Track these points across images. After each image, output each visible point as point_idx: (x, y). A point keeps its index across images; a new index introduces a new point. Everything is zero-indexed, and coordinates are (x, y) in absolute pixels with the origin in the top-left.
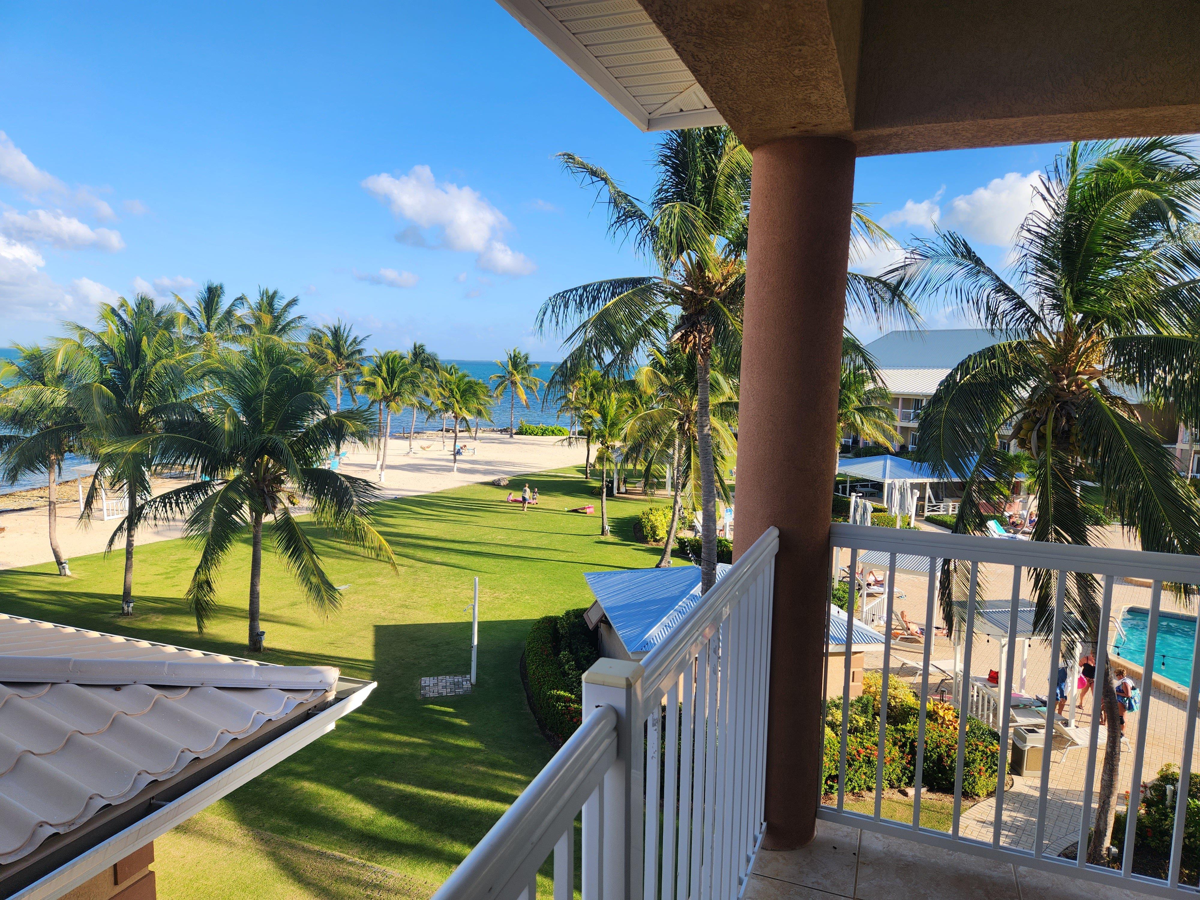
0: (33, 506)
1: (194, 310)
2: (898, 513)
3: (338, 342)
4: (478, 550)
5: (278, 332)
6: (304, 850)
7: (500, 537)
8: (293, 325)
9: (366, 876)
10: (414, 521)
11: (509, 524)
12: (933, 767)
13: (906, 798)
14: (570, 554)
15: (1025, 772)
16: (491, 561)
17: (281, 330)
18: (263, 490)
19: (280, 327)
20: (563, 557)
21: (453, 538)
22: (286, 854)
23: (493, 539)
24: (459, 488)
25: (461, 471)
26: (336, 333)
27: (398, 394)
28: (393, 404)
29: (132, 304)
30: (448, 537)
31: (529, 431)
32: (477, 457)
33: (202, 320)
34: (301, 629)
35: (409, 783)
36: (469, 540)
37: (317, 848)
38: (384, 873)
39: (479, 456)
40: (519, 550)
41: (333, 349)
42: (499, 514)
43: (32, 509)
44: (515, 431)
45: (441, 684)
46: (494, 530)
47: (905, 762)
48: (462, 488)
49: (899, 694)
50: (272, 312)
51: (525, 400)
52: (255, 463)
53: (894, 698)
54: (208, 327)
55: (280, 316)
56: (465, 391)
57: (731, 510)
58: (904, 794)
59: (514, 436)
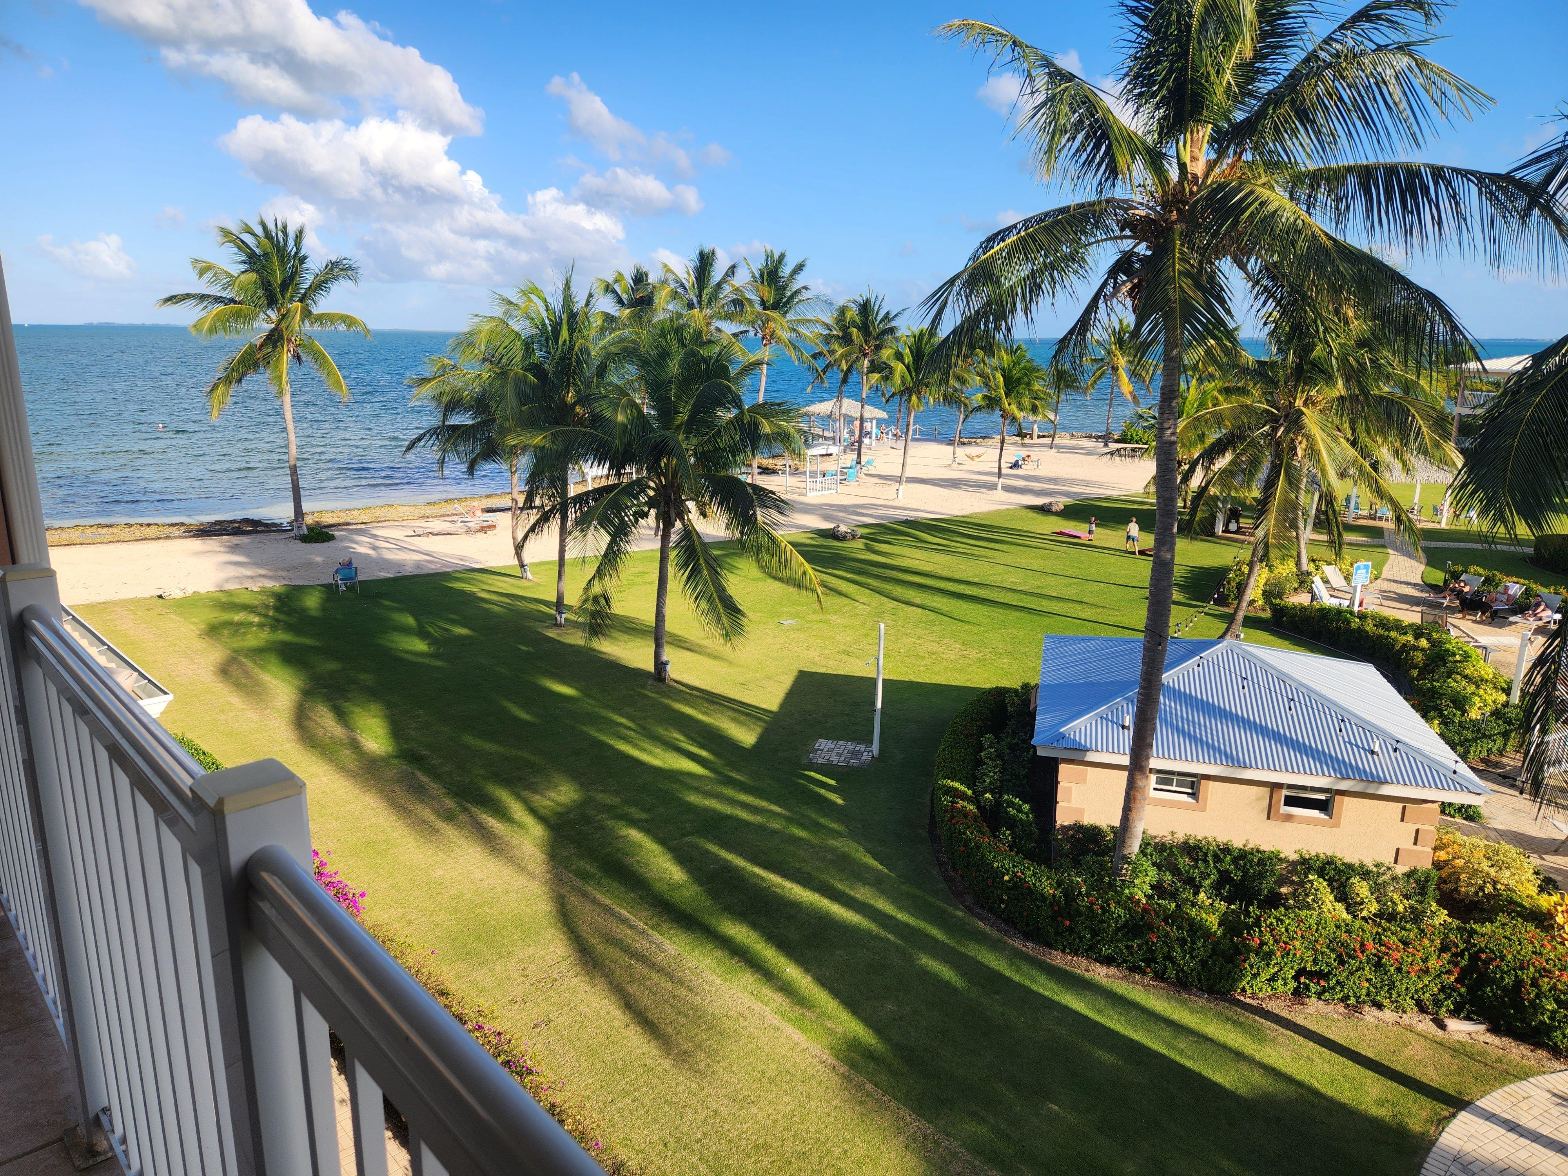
1: (684, 281)
3: (867, 318)
4: (974, 594)
5: (782, 307)
6: (594, 901)
7: (1014, 579)
9: (640, 945)
10: (914, 550)
11: (1035, 564)
12: (1502, 997)
13: (1440, 1032)
14: (1099, 610)
16: (984, 610)
17: (785, 304)
18: (670, 497)
19: (784, 300)
20: (1086, 613)
22: (573, 900)
23: (1002, 582)
25: (1008, 489)
26: (865, 308)
27: (923, 384)
28: (914, 398)
29: (629, 277)
30: (944, 574)
33: (692, 296)
34: (721, 663)
35: (740, 855)
36: (971, 579)
37: (607, 902)
38: (659, 946)
39: (1043, 471)
40: (1030, 598)
41: (859, 328)
42: (1029, 549)
44: (1116, 437)
45: (837, 750)
46: (1011, 569)
47: (1453, 978)
48: (997, 513)
49: (1505, 877)
50: (776, 282)
51: (1131, 393)
52: (663, 465)
53: (1495, 883)
54: (700, 303)
55: (784, 288)
56: (1019, 381)
57: (1366, 567)
58: (1442, 1026)
59: (1110, 445)
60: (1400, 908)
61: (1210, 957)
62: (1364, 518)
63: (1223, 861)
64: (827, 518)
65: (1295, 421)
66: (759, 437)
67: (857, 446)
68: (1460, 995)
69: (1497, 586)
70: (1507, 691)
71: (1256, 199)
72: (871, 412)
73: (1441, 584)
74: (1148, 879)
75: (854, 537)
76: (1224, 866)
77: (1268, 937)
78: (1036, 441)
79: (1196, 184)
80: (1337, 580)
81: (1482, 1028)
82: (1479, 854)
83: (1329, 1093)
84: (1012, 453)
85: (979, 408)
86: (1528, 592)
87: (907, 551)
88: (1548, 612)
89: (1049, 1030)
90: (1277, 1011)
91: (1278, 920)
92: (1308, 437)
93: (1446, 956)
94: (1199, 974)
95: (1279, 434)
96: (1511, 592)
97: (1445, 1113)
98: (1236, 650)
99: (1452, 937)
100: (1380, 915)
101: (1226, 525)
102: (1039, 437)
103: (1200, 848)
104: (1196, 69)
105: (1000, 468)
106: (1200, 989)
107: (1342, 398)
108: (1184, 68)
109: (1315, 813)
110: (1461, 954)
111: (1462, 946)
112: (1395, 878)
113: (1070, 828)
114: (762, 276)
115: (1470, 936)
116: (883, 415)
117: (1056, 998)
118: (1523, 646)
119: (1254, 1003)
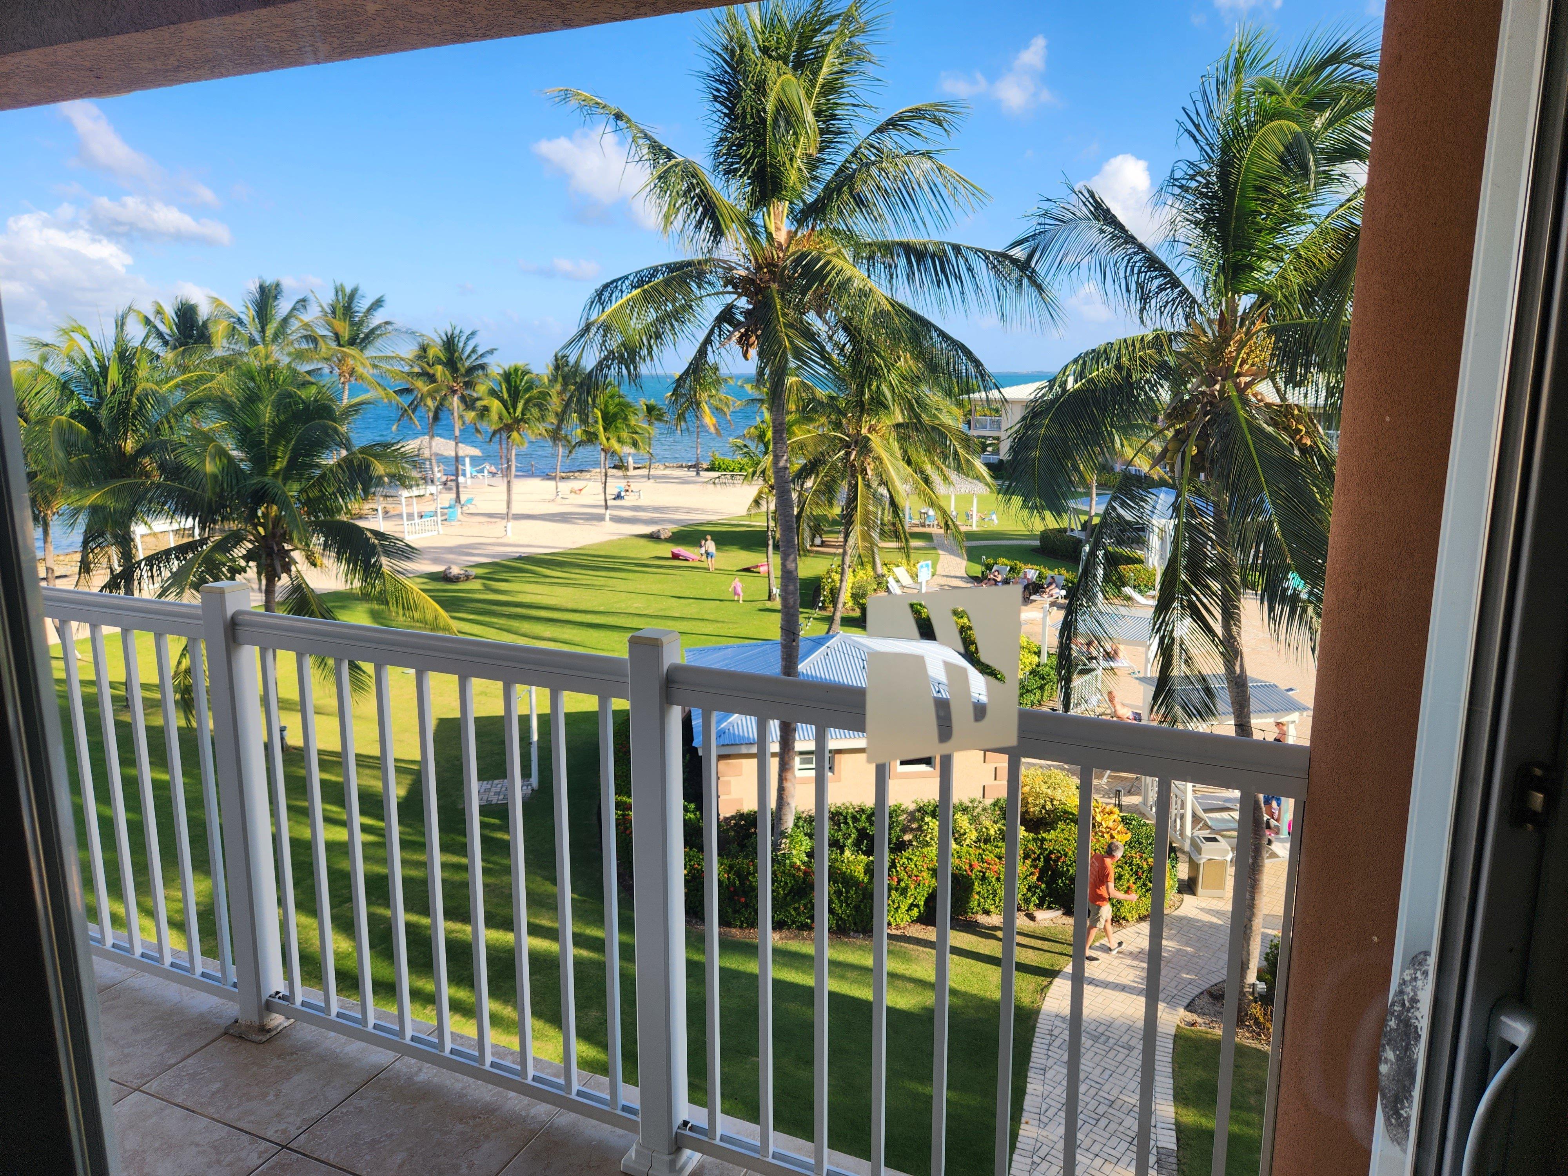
0: (68, 573)
1: (242, 316)
2: (1156, 564)
3: (452, 354)
5: (360, 343)
7: (638, 605)
8: (378, 332)
10: (534, 586)
11: (655, 588)
13: (1032, 923)
14: (719, 625)
15: (1200, 890)
17: (363, 340)
18: (272, 548)
19: (362, 336)
20: (709, 628)
21: (575, 607)
24: (606, 542)
25: (613, 519)
26: (450, 344)
27: (523, 420)
28: (515, 434)
29: (170, 312)
30: (570, 606)
31: (723, 466)
32: (644, 501)
33: (253, 329)
36: (596, 609)
39: (646, 500)
40: (655, 621)
41: (445, 365)
43: (65, 576)
44: (705, 466)
45: (493, 789)
46: (633, 595)
47: (1035, 878)
48: (610, 543)
49: (1059, 795)
50: (351, 317)
51: (714, 425)
52: (260, 514)
53: (1052, 801)
54: (263, 338)
55: (361, 323)
56: (615, 416)
57: (927, 565)
58: (1032, 918)
59: (701, 473)
60: (992, 832)
61: (861, 901)
62: (916, 525)
63: (859, 820)
64: (436, 561)
65: (864, 446)
66: (371, 478)
67: (453, 484)
68: (1042, 891)
69: (1018, 573)
70: (1038, 654)
71: (833, 268)
72: (467, 450)
73: (980, 575)
74: (803, 848)
75: (467, 578)
76: (860, 825)
77: (903, 874)
78: (632, 472)
79: (781, 250)
80: (906, 580)
81: (1060, 912)
82: (1038, 780)
83: (964, 989)
84: (615, 485)
85: (580, 444)
86: (1040, 576)
87: (528, 587)
88: (1057, 590)
89: (741, 997)
90: (916, 935)
91: (908, 859)
92: (878, 459)
93: (1029, 862)
94: (854, 919)
95: (852, 458)
96: (1029, 576)
97: (1045, 983)
98: (848, 642)
99: (1030, 846)
100: (978, 840)
101: (812, 540)
102: (635, 468)
103: (841, 814)
104: (773, 157)
105: (606, 500)
106: (857, 931)
107: (898, 426)
108: (763, 154)
109: (923, 768)
110: (1038, 858)
111: (1038, 852)
112: (984, 809)
113: (733, 817)
114: (334, 312)
115: (1042, 843)
116: (476, 452)
117: (742, 968)
118: (1045, 617)
119: (898, 932)
